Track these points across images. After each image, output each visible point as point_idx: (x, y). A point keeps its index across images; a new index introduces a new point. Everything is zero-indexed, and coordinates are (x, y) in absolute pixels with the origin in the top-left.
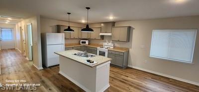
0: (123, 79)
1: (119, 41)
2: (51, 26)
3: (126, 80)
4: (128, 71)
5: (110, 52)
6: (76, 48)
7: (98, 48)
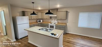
0: (68, 41)
1: (61, 19)
2: (18, 12)
3: (69, 41)
4: (68, 35)
5: (57, 26)
6: (36, 25)
7: (49, 24)
